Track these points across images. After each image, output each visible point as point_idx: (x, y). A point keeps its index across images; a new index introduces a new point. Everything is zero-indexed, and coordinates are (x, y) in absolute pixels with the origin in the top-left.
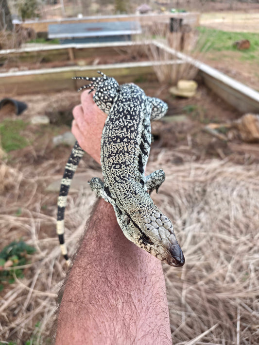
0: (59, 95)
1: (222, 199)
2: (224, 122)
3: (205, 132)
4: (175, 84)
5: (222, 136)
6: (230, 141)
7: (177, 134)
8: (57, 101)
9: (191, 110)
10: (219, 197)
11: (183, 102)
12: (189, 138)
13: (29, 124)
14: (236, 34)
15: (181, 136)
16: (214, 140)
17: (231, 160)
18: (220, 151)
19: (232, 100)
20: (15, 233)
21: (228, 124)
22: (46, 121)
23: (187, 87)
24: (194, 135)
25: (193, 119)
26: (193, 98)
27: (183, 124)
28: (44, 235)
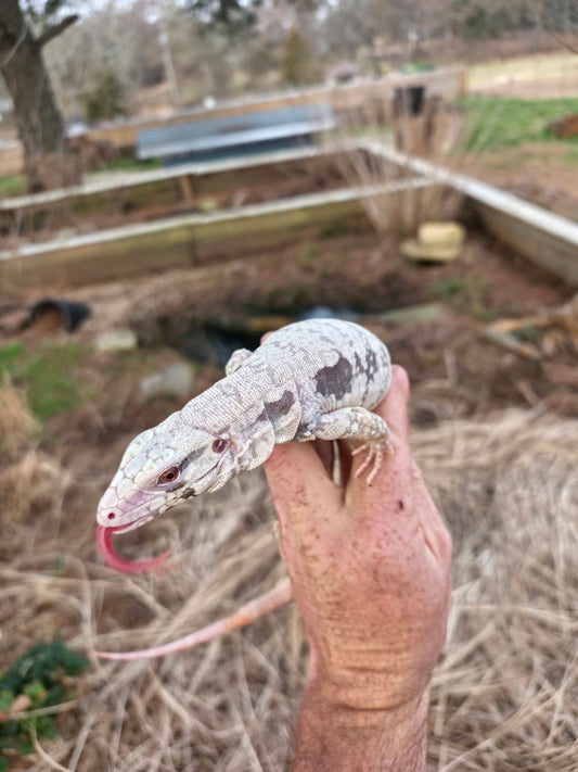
0: (160, 281)
1: (534, 510)
2: (533, 313)
3: (485, 341)
4: (412, 234)
5: (528, 350)
6: (547, 358)
7: (421, 353)
8: (155, 295)
9: (453, 291)
10: (526, 504)
11: (434, 273)
12: (449, 359)
13: (91, 351)
14: (552, 103)
15: (430, 356)
16: (508, 360)
17: (553, 407)
18: (524, 387)
19: (548, 259)
20: (46, 617)
21: (543, 317)
22: (127, 341)
23: (440, 238)
24: (461, 352)
25: (459, 311)
26: (457, 262)
27: (435, 326)
28: (110, 621)
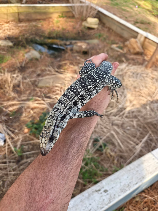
3: (112, 49)
6: (126, 53)
9: (100, 36)
11: (92, 31)
16: (119, 53)
18: (123, 59)
21: (121, 45)
22: (11, 44)
23: (92, 22)
25: (103, 42)
26: (98, 29)
27: (98, 45)
